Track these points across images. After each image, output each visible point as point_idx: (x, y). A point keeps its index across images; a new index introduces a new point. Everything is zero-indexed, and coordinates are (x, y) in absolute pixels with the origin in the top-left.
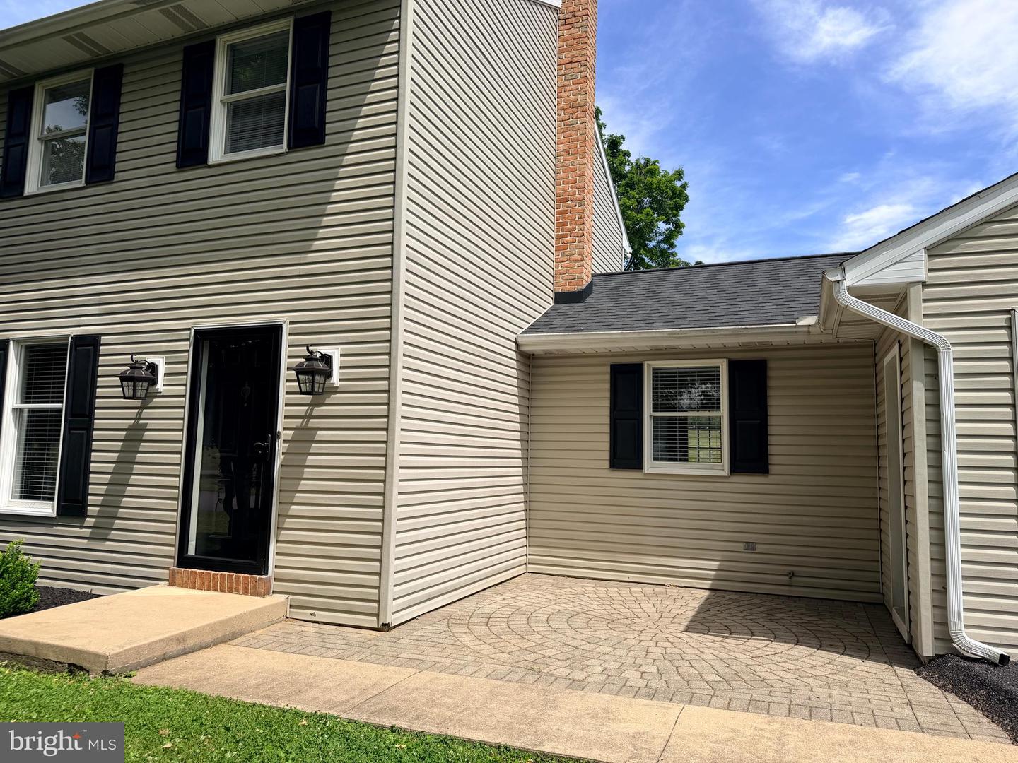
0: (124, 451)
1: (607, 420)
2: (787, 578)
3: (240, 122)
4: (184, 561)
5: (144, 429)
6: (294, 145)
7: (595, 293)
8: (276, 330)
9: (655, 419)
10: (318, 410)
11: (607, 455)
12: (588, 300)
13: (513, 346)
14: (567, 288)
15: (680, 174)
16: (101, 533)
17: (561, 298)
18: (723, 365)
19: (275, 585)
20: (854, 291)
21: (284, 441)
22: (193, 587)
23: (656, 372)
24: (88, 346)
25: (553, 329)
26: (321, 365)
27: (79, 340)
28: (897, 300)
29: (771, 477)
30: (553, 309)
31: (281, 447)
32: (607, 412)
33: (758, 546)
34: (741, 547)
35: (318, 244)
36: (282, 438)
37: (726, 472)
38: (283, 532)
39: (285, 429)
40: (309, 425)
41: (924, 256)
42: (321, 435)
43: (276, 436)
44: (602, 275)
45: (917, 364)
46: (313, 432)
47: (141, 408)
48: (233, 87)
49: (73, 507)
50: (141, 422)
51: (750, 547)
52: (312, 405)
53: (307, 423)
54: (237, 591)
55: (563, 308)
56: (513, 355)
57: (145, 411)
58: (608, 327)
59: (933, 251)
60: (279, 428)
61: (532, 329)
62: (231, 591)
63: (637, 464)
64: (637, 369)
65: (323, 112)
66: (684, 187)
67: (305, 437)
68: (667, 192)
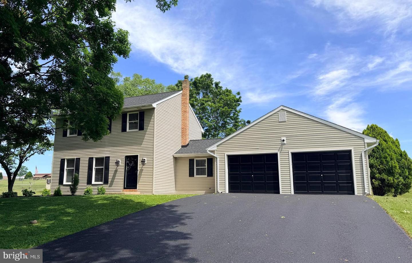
0: (114, 174)
1: (189, 169)
3: (130, 125)
4: (124, 188)
5: (117, 170)
6: (139, 130)
7: (189, 145)
8: (137, 156)
9: (196, 168)
10: (143, 167)
11: (189, 175)
12: (188, 147)
13: (172, 156)
14: (184, 145)
15: (239, 93)
16: (111, 186)
17: (183, 146)
18: (206, 159)
19: (138, 191)
20: (209, 151)
23: (196, 160)
24: (108, 158)
25: (182, 153)
26: (144, 160)
27: (106, 157)
28: (213, 152)
29: (213, 177)
30: (181, 149)
31: (138, 172)
32: (189, 167)
34: (209, 188)
35: (143, 144)
37: (206, 177)
41: (216, 147)
42: (144, 170)
43: (138, 170)
44: (192, 140)
45: (215, 159)
47: (117, 167)
48: (129, 120)
49: (106, 182)
52: (143, 166)
54: (133, 191)
55: (183, 148)
56: (172, 158)
58: (188, 153)
59: (217, 146)
60: (138, 169)
61: (176, 153)
63: (193, 176)
64: (193, 160)
65: (144, 125)
66: (240, 98)
67: (142, 170)
68: (232, 101)
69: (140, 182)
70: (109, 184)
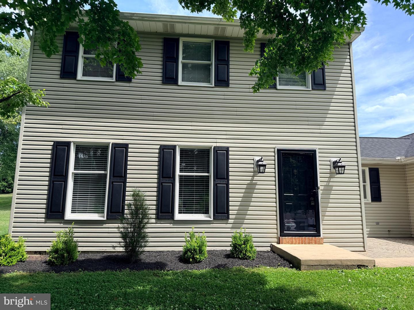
0: (245, 193)
2: (388, 232)
4: (283, 234)
5: (255, 184)
6: (314, 88)
10: (332, 180)
16: (237, 226)
18: (367, 169)
19: (325, 240)
21: (321, 190)
22: (292, 243)
24: (222, 151)
27: (217, 149)
29: (382, 202)
31: (320, 192)
33: (379, 223)
34: (375, 224)
36: (320, 189)
37: (370, 201)
38: (324, 221)
39: (321, 186)
40: (330, 185)
42: (334, 188)
43: (318, 188)
46: (332, 187)
47: (253, 176)
49: (222, 216)
50: (253, 182)
51: (378, 224)
52: (330, 178)
53: (329, 184)
54: (312, 243)
57: (255, 177)
60: (319, 186)
62: (309, 243)
65: (324, 79)
67: (328, 189)
69: (327, 214)
70: (230, 221)
